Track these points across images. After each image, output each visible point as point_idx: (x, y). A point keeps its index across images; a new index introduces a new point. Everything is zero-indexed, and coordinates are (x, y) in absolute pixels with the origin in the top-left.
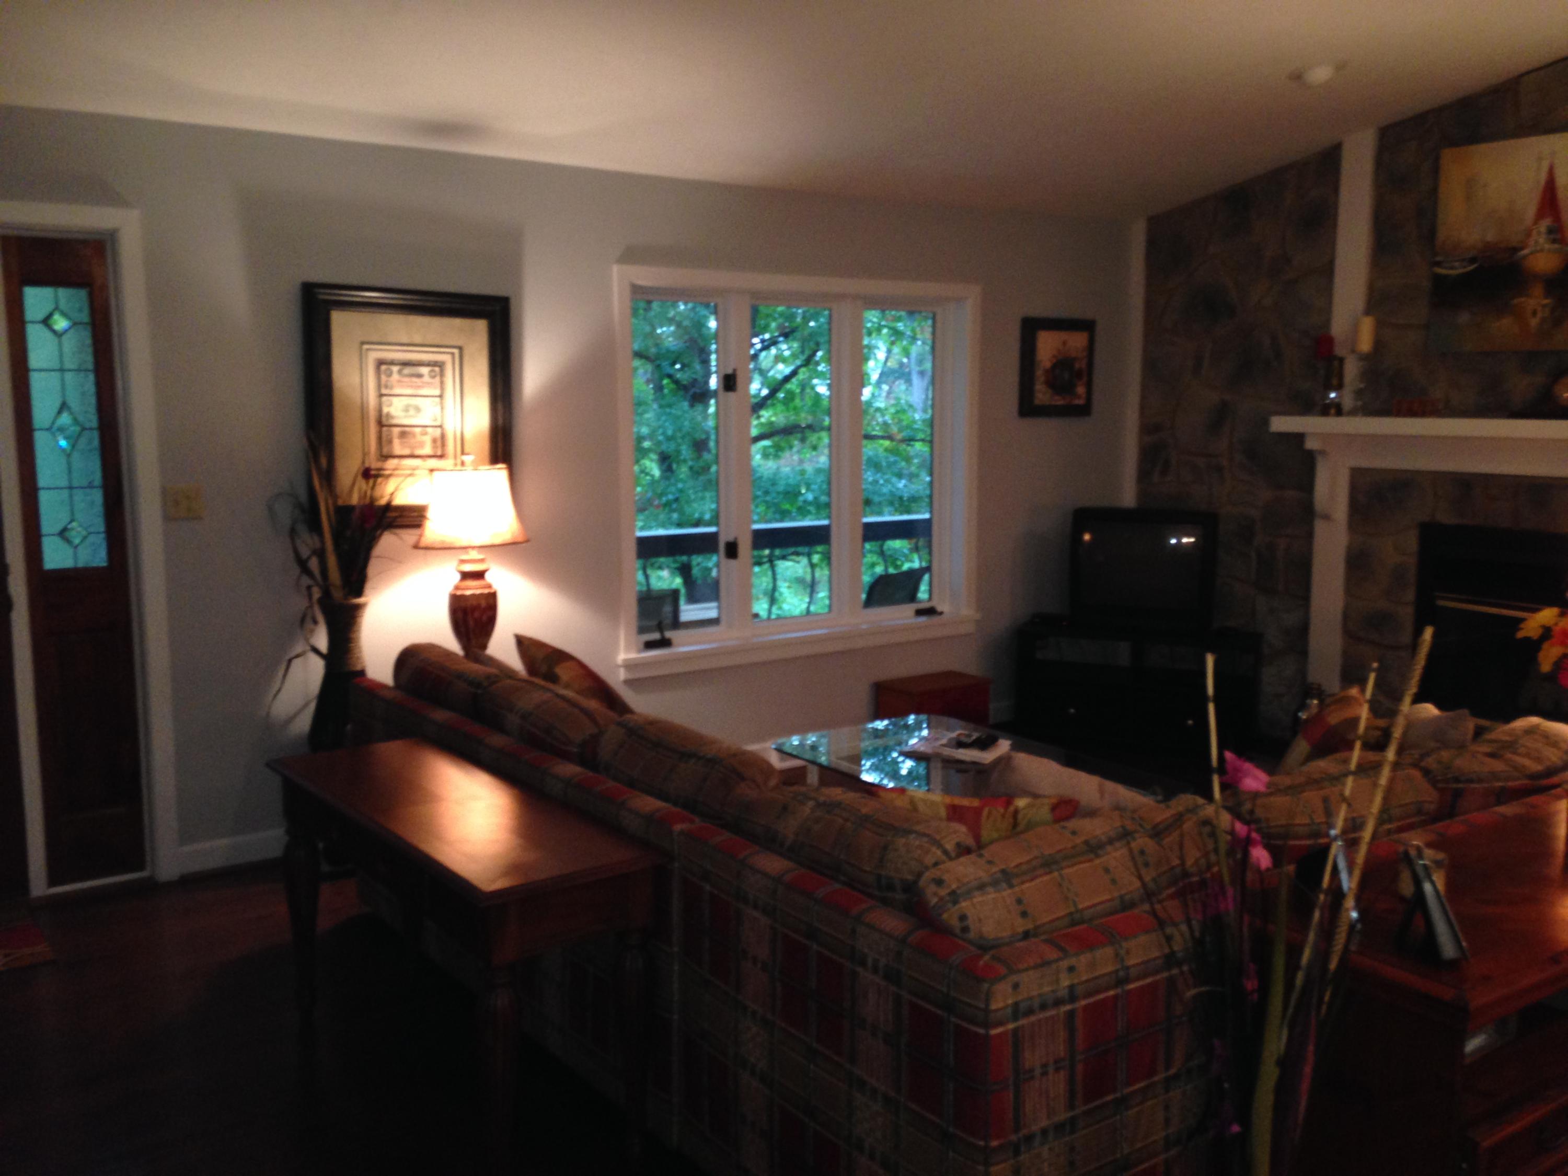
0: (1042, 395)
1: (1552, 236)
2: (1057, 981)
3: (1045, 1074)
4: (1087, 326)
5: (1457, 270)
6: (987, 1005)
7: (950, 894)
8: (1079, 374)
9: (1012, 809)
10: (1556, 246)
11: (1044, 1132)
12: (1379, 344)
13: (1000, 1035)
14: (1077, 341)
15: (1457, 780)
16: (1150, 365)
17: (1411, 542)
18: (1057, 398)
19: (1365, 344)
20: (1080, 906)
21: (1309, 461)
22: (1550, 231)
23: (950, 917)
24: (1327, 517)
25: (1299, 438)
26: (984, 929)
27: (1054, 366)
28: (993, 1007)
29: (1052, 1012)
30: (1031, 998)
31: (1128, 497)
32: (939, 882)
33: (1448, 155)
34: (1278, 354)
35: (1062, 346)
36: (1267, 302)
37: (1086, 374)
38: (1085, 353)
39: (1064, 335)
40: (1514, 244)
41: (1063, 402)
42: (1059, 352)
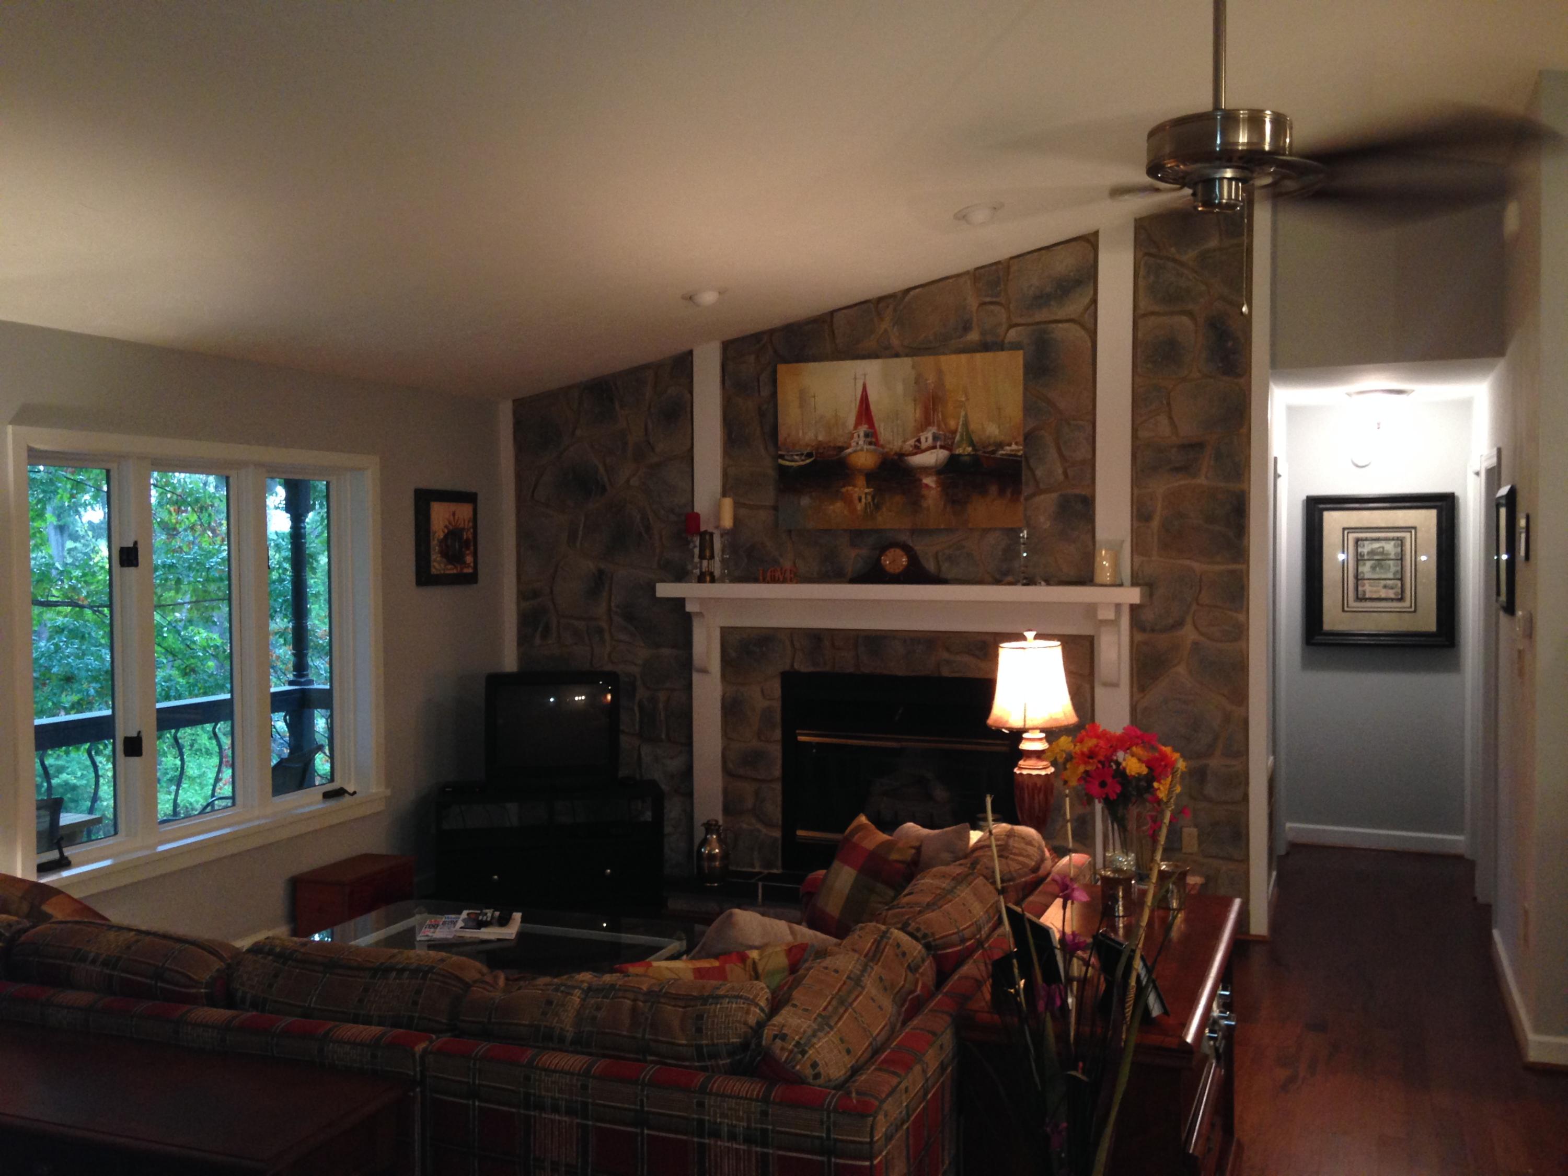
0: (438, 565)
1: (869, 439)
2: (901, 1103)
4: (469, 498)
5: (798, 462)
6: (872, 1138)
7: (795, 1046)
8: (466, 544)
9: (749, 962)
10: (872, 447)
12: (737, 522)
13: (879, 1164)
14: (464, 511)
16: (525, 536)
17: (776, 687)
18: (449, 567)
19: (727, 522)
20: (874, 1034)
21: (687, 619)
22: (867, 435)
23: (802, 1067)
24: (704, 671)
25: (680, 602)
26: (830, 1071)
27: (446, 536)
28: (875, 1138)
29: (900, 1133)
30: (892, 1123)
31: (510, 662)
32: (783, 1037)
33: (782, 368)
34: (648, 528)
35: (452, 517)
36: (634, 482)
37: (472, 544)
38: (471, 524)
39: (453, 507)
40: (840, 444)
41: (455, 571)
42: (450, 523)
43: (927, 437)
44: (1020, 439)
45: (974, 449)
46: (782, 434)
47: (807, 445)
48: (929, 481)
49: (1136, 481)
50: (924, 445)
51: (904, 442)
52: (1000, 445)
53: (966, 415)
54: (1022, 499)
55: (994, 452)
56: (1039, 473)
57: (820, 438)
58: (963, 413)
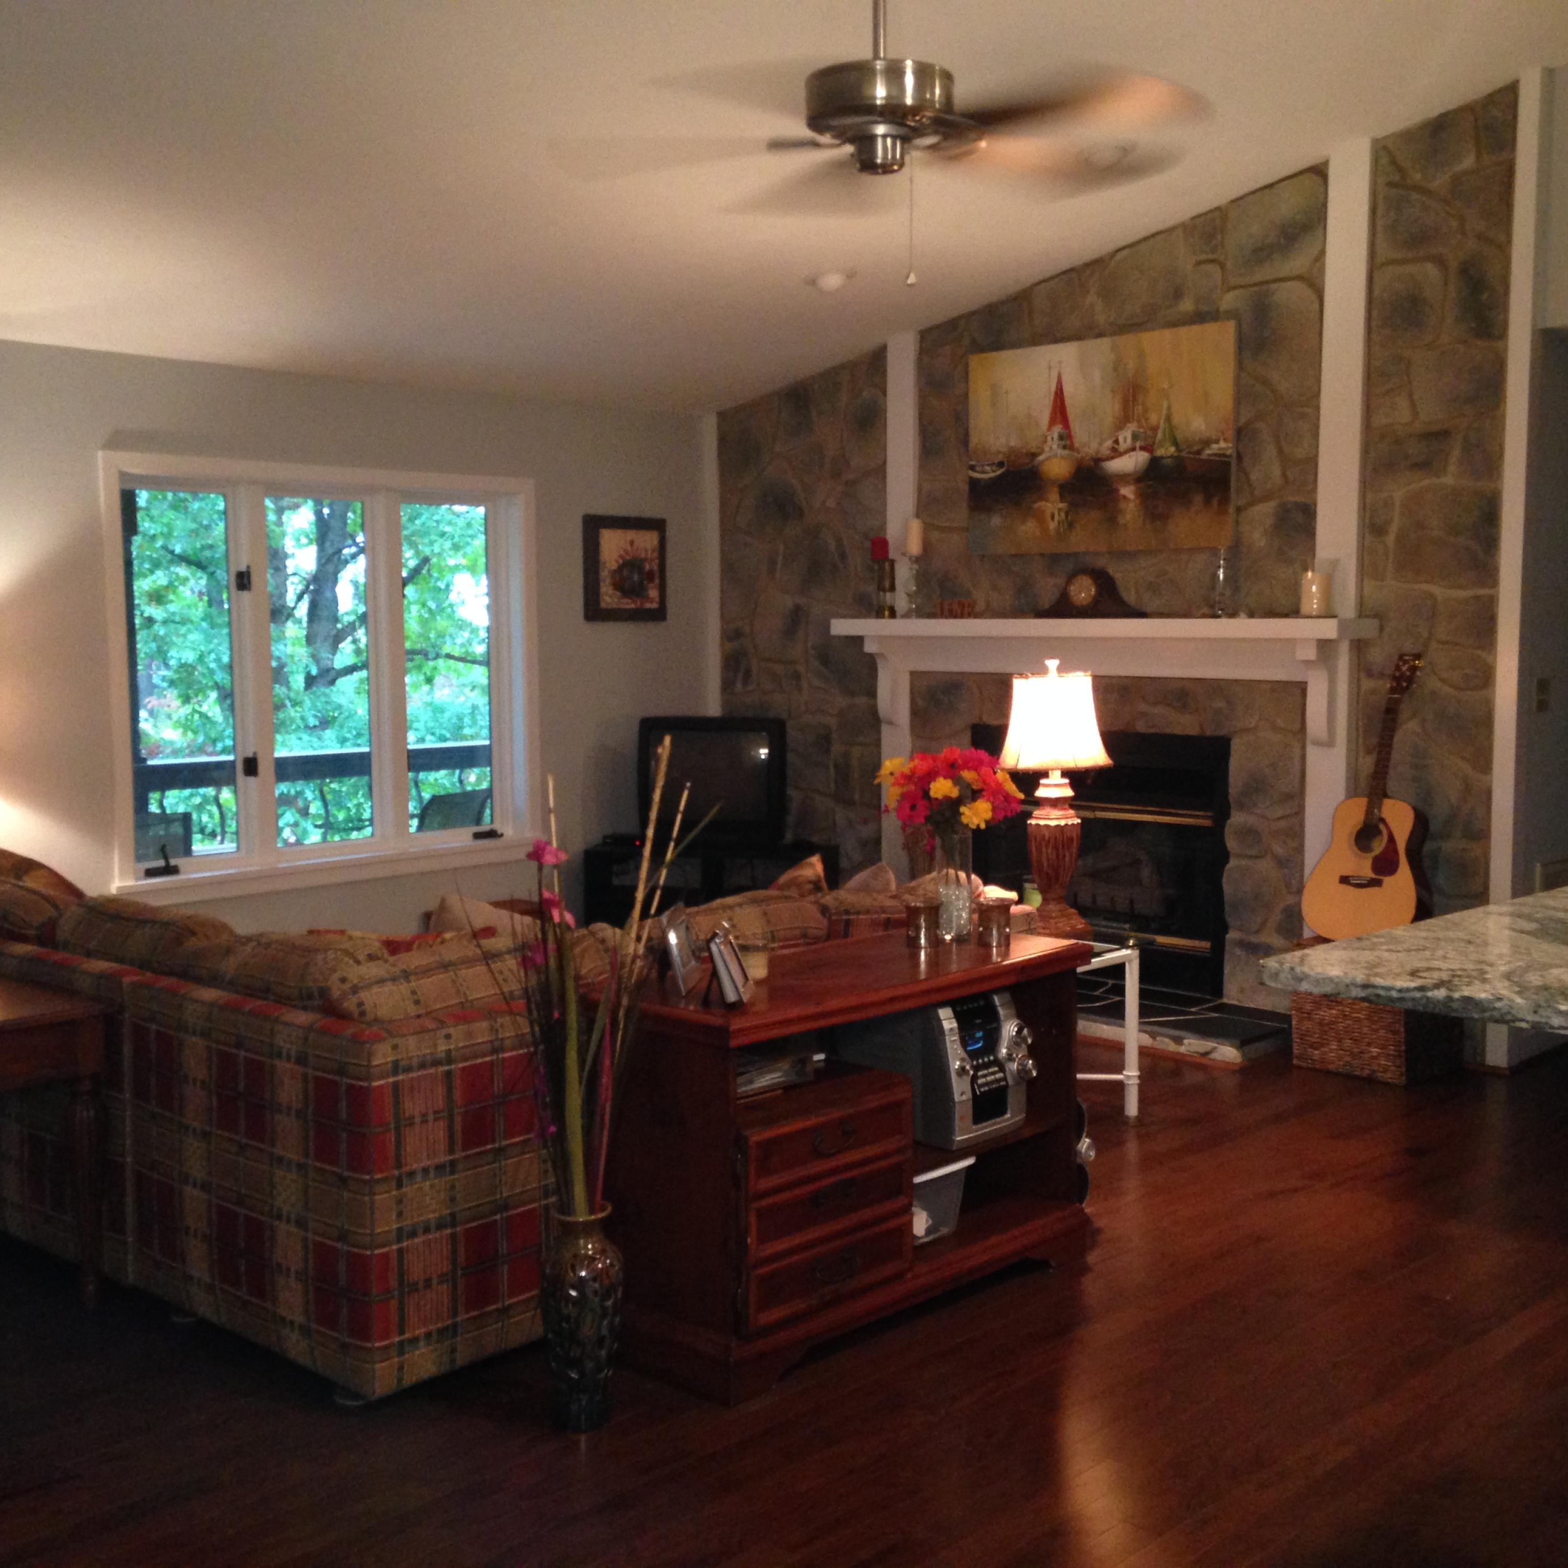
0: (609, 598)
1: (1063, 443)
2: (435, 1045)
3: (425, 1122)
4: (658, 525)
5: (989, 474)
6: (369, 1061)
7: (351, 988)
8: (650, 576)
10: (1067, 452)
11: (425, 1171)
12: (927, 546)
13: (381, 1087)
14: (647, 541)
15: (847, 912)
16: (729, 569)
18: (625, 601)
19: (915, 546)
20: (470, 998)
21: (871, 664)
22: (1061, 438)
23: (350, 1004)
24: (891, 723)
25: (858, 641)
26: (379, 1014)
27: (620, 568)
28: (375, 1063)
29: (432, 1071)
30: (411, 1058)
31: (713, 706)
32: (343, 980)
33: (974, 360)
34: (843, 556)
35: (629, 548)
36: (831, 503)
37: (657, 575)
38: (655, 555)
39: (631, 535)
40: (1033, 450)
41: (633, 606)
42: (626, 552)
43: (1125, 437)
44: (1230, 434)
45: (1178, 449)
46: (974, 440)
47: (999, 452)
48: (1127, 491)
49: (1366, 485)
50: (1123, 446)
51: (1101, 444)
52: (1207, 443)
53: (1169, 408)
54: (1231, 510)
55: (1199, 452)
56: (1253, 477)
57: (1013, 444)
58: (1165, 405)
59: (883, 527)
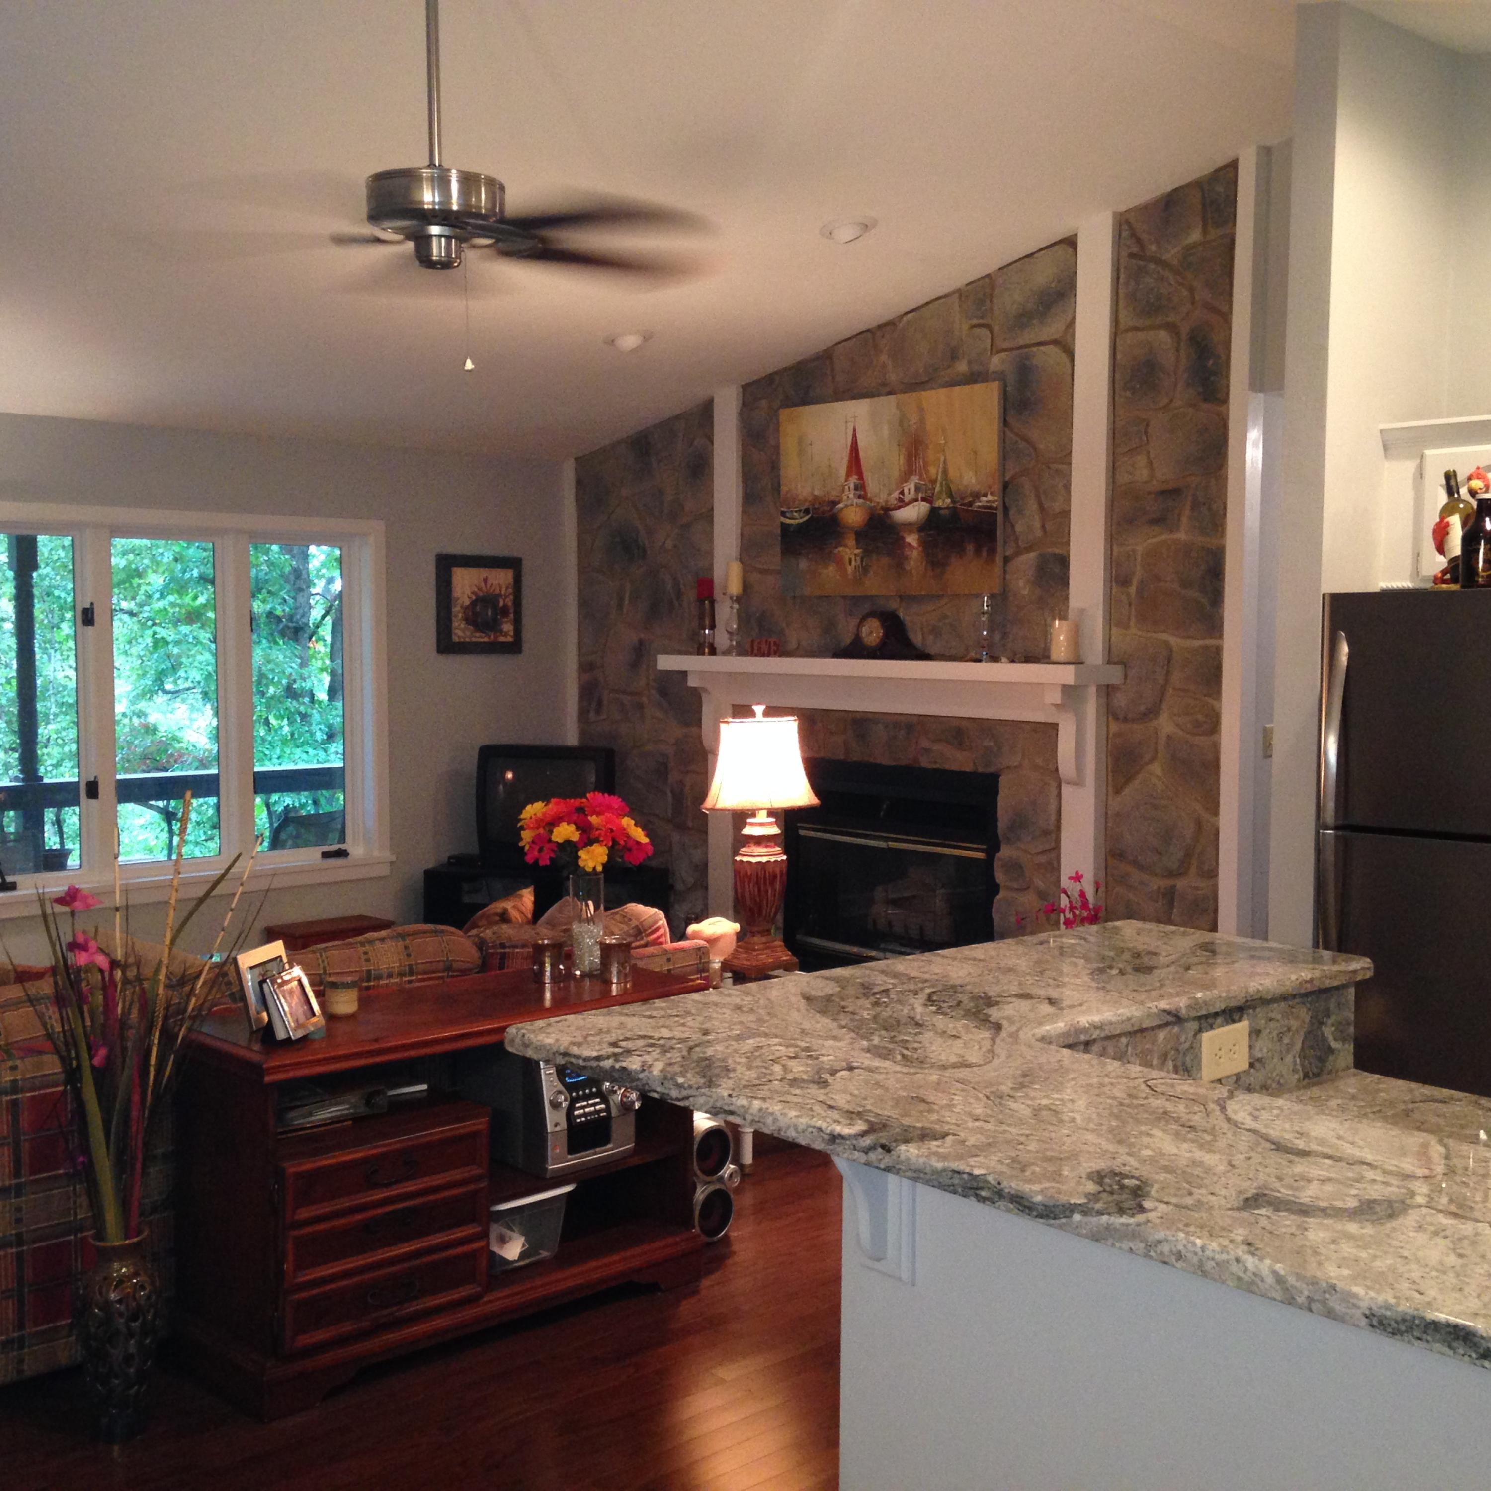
0: (461, 631)
1: (858, 493)
4: (513, 564)
5: (797, 520)
8: (505, 612)
10: (861, 501)
12: (746, 586)
14: (501, 579)
16: (584, 603)
18: (478, 634)
19: (735, 587)
21: (695, 697)
22: (856, 488)
25: (682, 675)
27: (474, 604)
33: (784, 413)
34: (678, 595)
35: (483, 585)
36: (669, 544)
37: (512, 611)
38: (510, 591)
39: (484, 572)
40: (832, 498)
41: (486, 639)
42: (480, 589)
43: (910, 488)
44: (997, 487)
45: (953, 502)
46: (784, 489)
47: (806, 500)
48: (912, 539)
49: (1112, 538)
50: (907, 498)
51: (889, 494)
52: (977, 496)
53: (945, 462)
54: (999, 559)
55: (970, 504)
56: (1019, 528)
57: (816, 493)
58: (942, 459)
59: (711, 568)
